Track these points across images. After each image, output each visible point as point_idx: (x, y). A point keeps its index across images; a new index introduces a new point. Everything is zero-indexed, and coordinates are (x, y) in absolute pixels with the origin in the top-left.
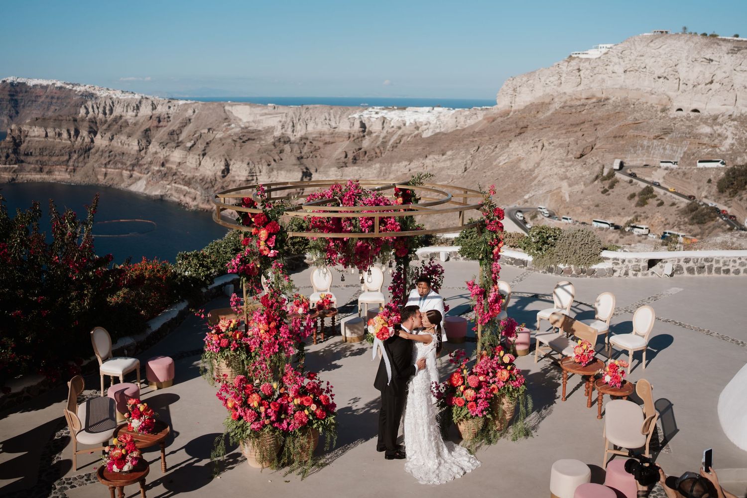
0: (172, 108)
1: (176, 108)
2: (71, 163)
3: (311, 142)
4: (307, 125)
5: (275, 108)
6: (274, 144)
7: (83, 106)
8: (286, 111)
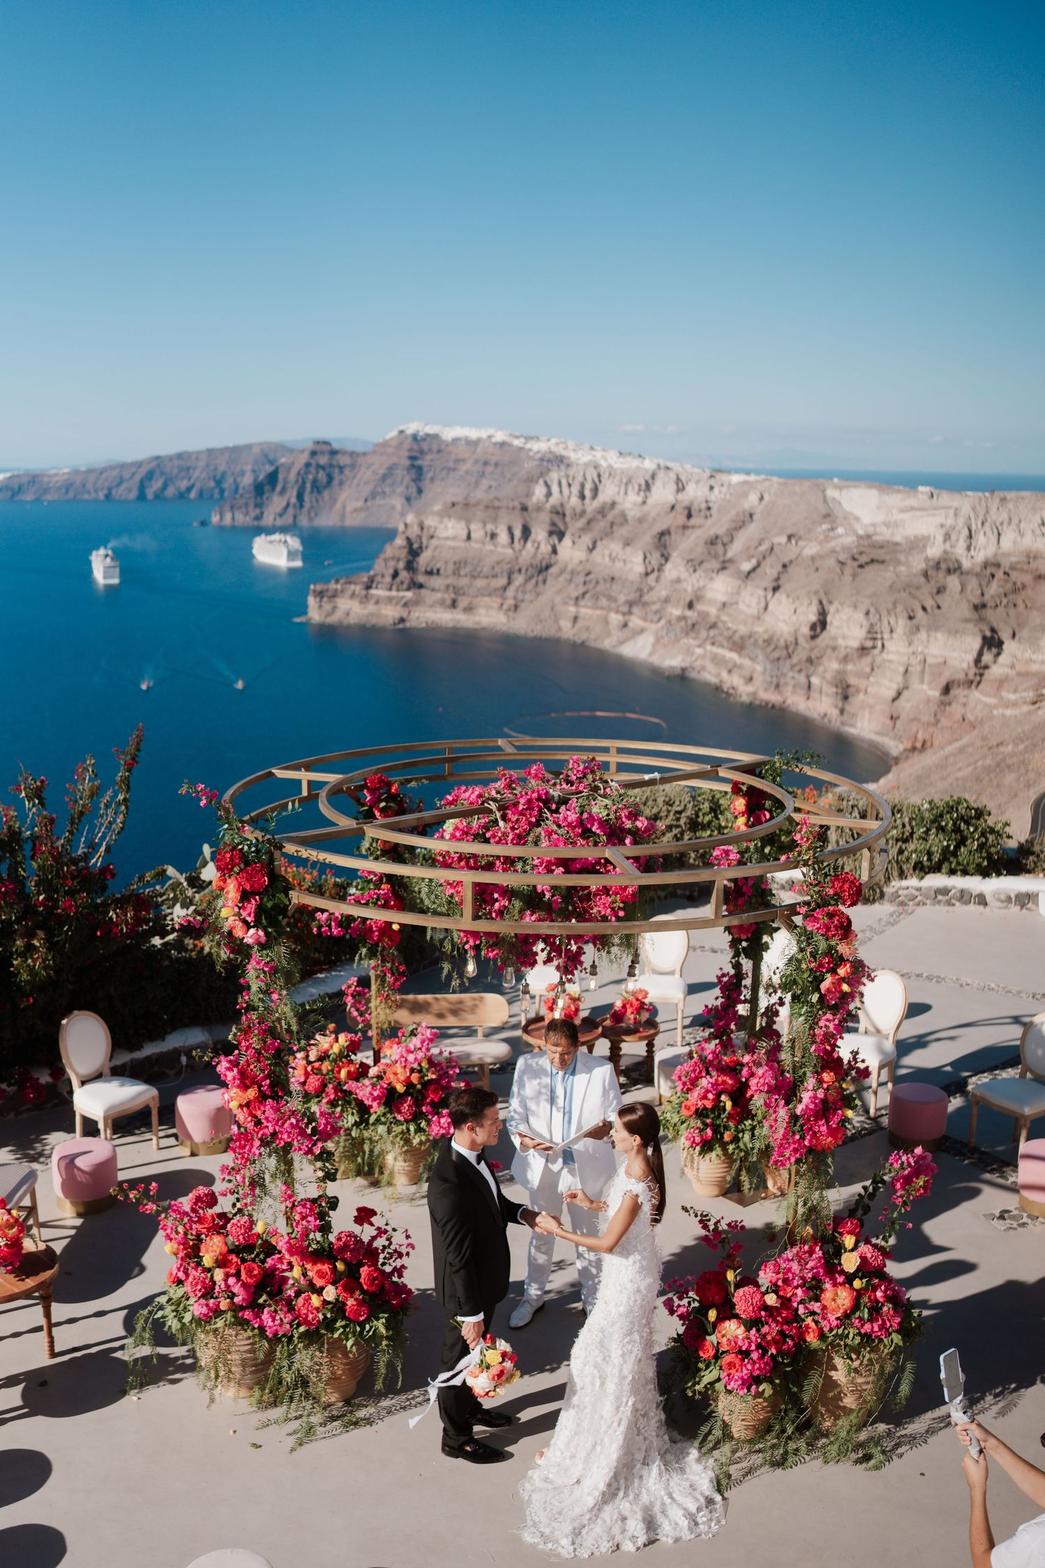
0: (716, 490)
1: (724, 489)
2: (510, 593)
3: (1005, 573)
4: (999, 534)
5: (932, 495)
6: (926, 575)
7: (541, 481)
8: (956, 504)
